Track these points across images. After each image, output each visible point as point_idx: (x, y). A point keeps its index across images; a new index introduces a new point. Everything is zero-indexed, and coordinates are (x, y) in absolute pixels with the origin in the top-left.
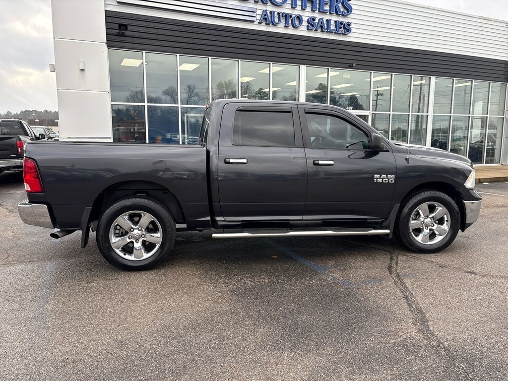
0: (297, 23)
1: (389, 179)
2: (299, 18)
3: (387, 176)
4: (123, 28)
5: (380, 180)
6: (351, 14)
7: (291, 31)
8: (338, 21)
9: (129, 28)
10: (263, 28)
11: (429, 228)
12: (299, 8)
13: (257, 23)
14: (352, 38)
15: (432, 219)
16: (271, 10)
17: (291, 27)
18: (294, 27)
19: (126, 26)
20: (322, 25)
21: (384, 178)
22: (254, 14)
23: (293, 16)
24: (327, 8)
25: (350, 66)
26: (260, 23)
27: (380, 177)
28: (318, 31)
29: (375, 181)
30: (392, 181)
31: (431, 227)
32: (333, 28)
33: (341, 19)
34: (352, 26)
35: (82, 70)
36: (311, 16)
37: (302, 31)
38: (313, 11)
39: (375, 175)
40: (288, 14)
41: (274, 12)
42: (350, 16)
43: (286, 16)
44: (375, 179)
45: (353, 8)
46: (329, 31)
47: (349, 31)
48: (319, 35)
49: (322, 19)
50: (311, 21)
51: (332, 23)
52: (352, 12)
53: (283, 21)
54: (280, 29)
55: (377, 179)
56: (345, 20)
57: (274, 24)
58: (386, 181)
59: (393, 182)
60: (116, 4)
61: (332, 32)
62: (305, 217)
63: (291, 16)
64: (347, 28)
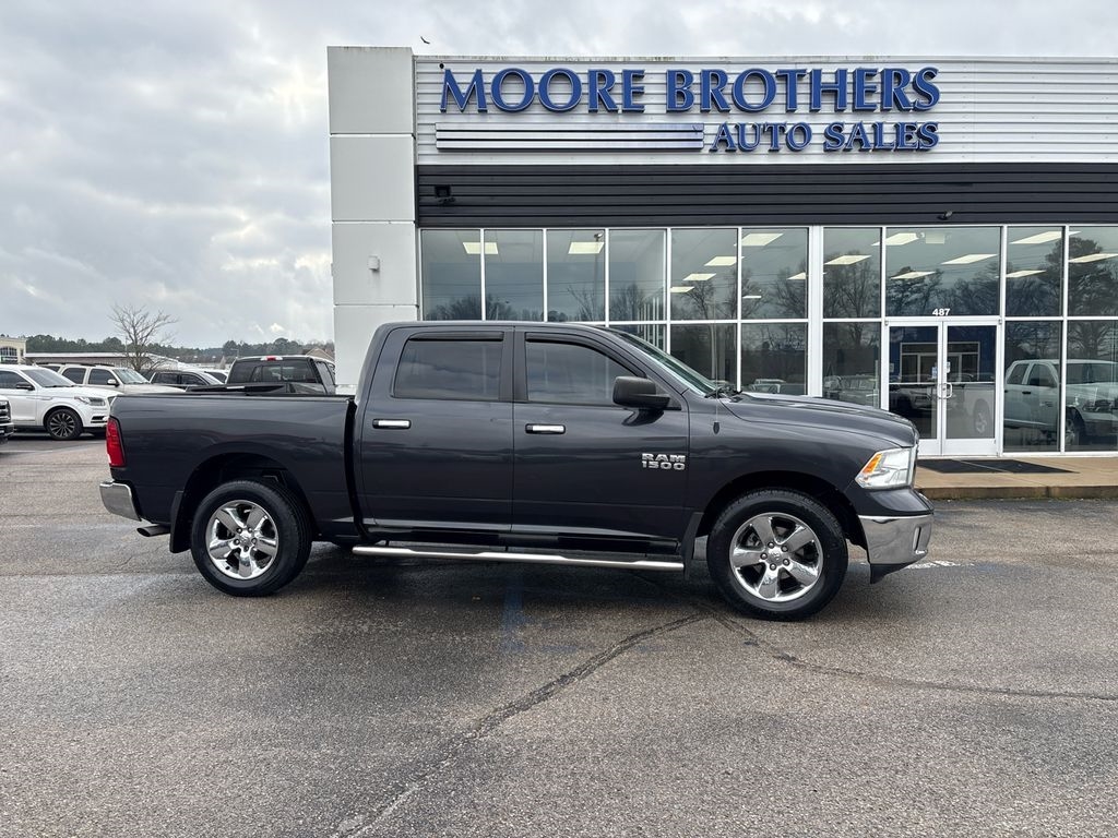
0: (798, 140)
1: (673, 463)
2: (803, 130)
3: (669, 457)
4: (443, 192)
5: (654, 464)
6: (937, 105)
7: (785, 159)
8: (903, 124)
9: (454, 190)
10: (722, 159)
11: (778, 568)
12: (803, 109)
13: (707, 152)
14: (941, 155)
15: (785, 549)
16: (736, 122)
17: (784, 150)
18: (794, 149)
19: (447, 188)
20: (860, 136)
21: (662, 461)
22: (699, 136)
23: (789, 128)
24: (875, 99)
25: (939, 218)
26: (713, 151)
27: (655, 457)
28: (852, 152)
29: (645, 466)
30: (679, 466)
31: (783, 566)
32: (888, 139)
33: (910, 119)
34: (940, 129)
35: (376, 271)
36: (831, 122)
37: (814, 156)
38: (839, 111)
39: (644, 455)
40: (776, 125)
41: (743, 125)
42: (937, 108)
43: (772, 130)
44: (645, 462)
45: (940, 90)
46: (881, 148)
47: (932, 141)
48: (855, 159)
49: (860, 125)
50: (834, 134)
51: (888, 128)
52: (940, 100)
53: (765, 140)
54: (762, 158)
55: (648, 461)
56: (920, 120)
57: (747, 150)
58: (666, 465)
59: (682, 468)
60: (437, 152)
61: (889, 150)
62: (517, 527)
63: (782, 129)
64: (929, 136)
